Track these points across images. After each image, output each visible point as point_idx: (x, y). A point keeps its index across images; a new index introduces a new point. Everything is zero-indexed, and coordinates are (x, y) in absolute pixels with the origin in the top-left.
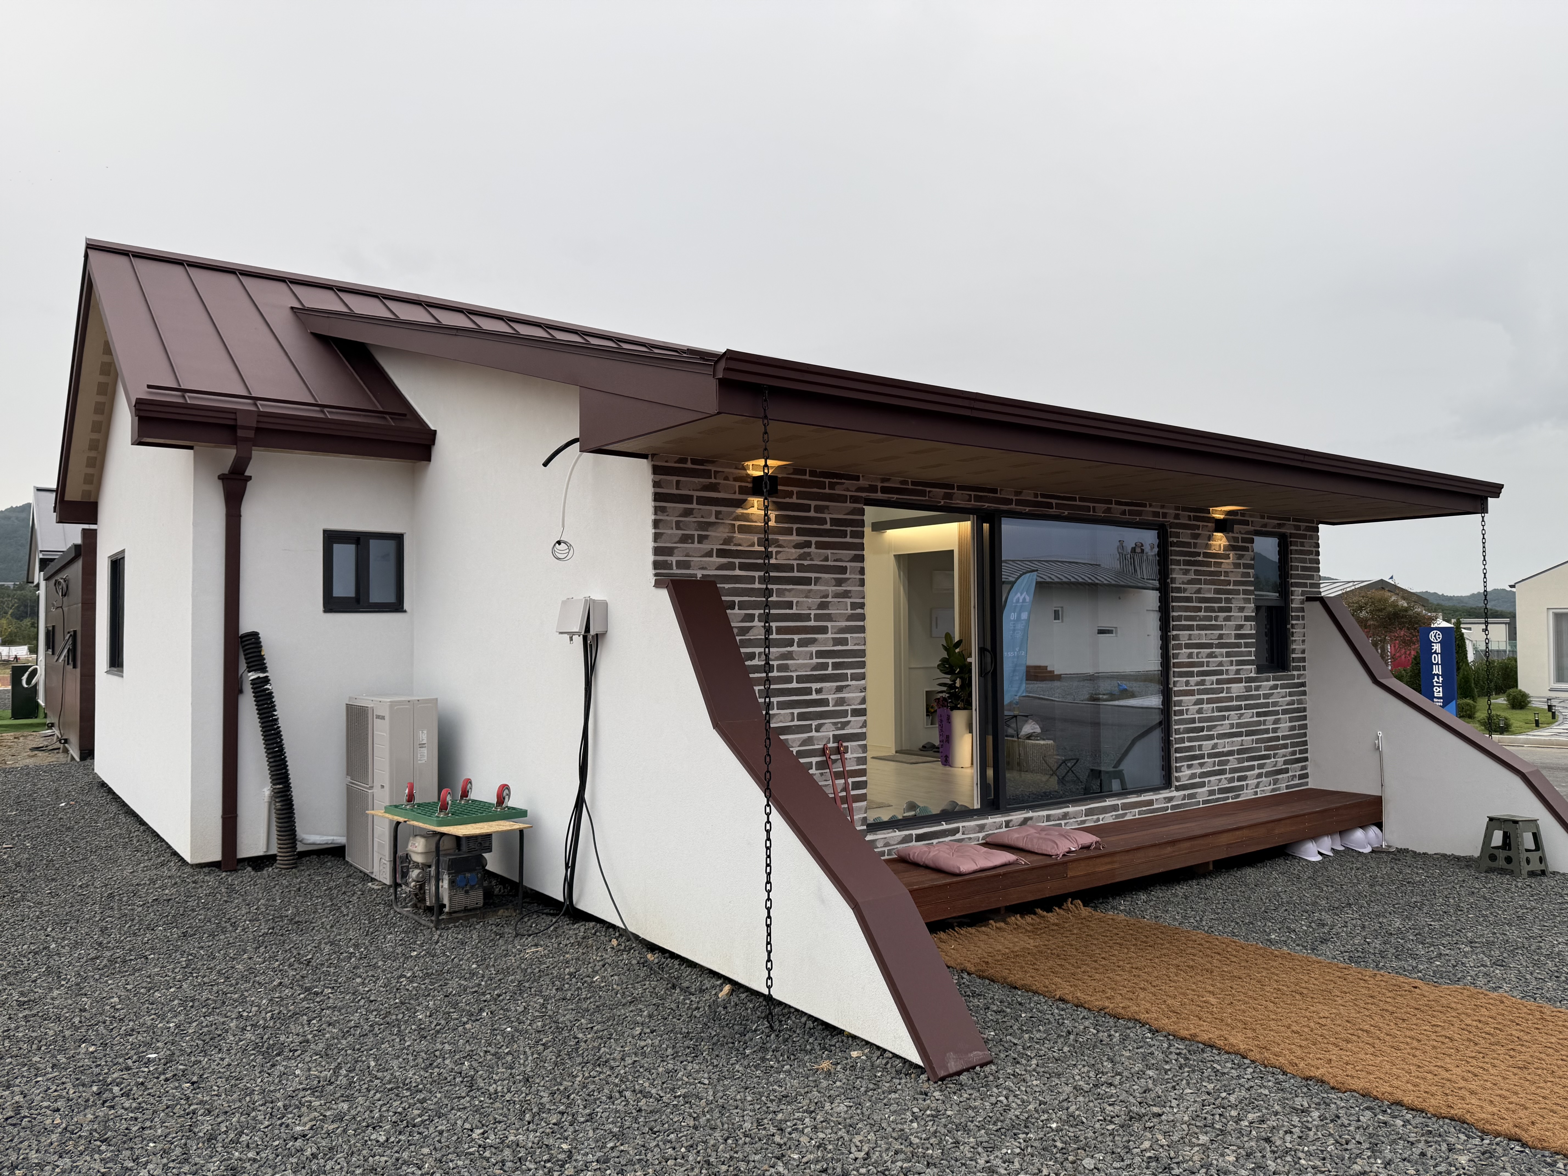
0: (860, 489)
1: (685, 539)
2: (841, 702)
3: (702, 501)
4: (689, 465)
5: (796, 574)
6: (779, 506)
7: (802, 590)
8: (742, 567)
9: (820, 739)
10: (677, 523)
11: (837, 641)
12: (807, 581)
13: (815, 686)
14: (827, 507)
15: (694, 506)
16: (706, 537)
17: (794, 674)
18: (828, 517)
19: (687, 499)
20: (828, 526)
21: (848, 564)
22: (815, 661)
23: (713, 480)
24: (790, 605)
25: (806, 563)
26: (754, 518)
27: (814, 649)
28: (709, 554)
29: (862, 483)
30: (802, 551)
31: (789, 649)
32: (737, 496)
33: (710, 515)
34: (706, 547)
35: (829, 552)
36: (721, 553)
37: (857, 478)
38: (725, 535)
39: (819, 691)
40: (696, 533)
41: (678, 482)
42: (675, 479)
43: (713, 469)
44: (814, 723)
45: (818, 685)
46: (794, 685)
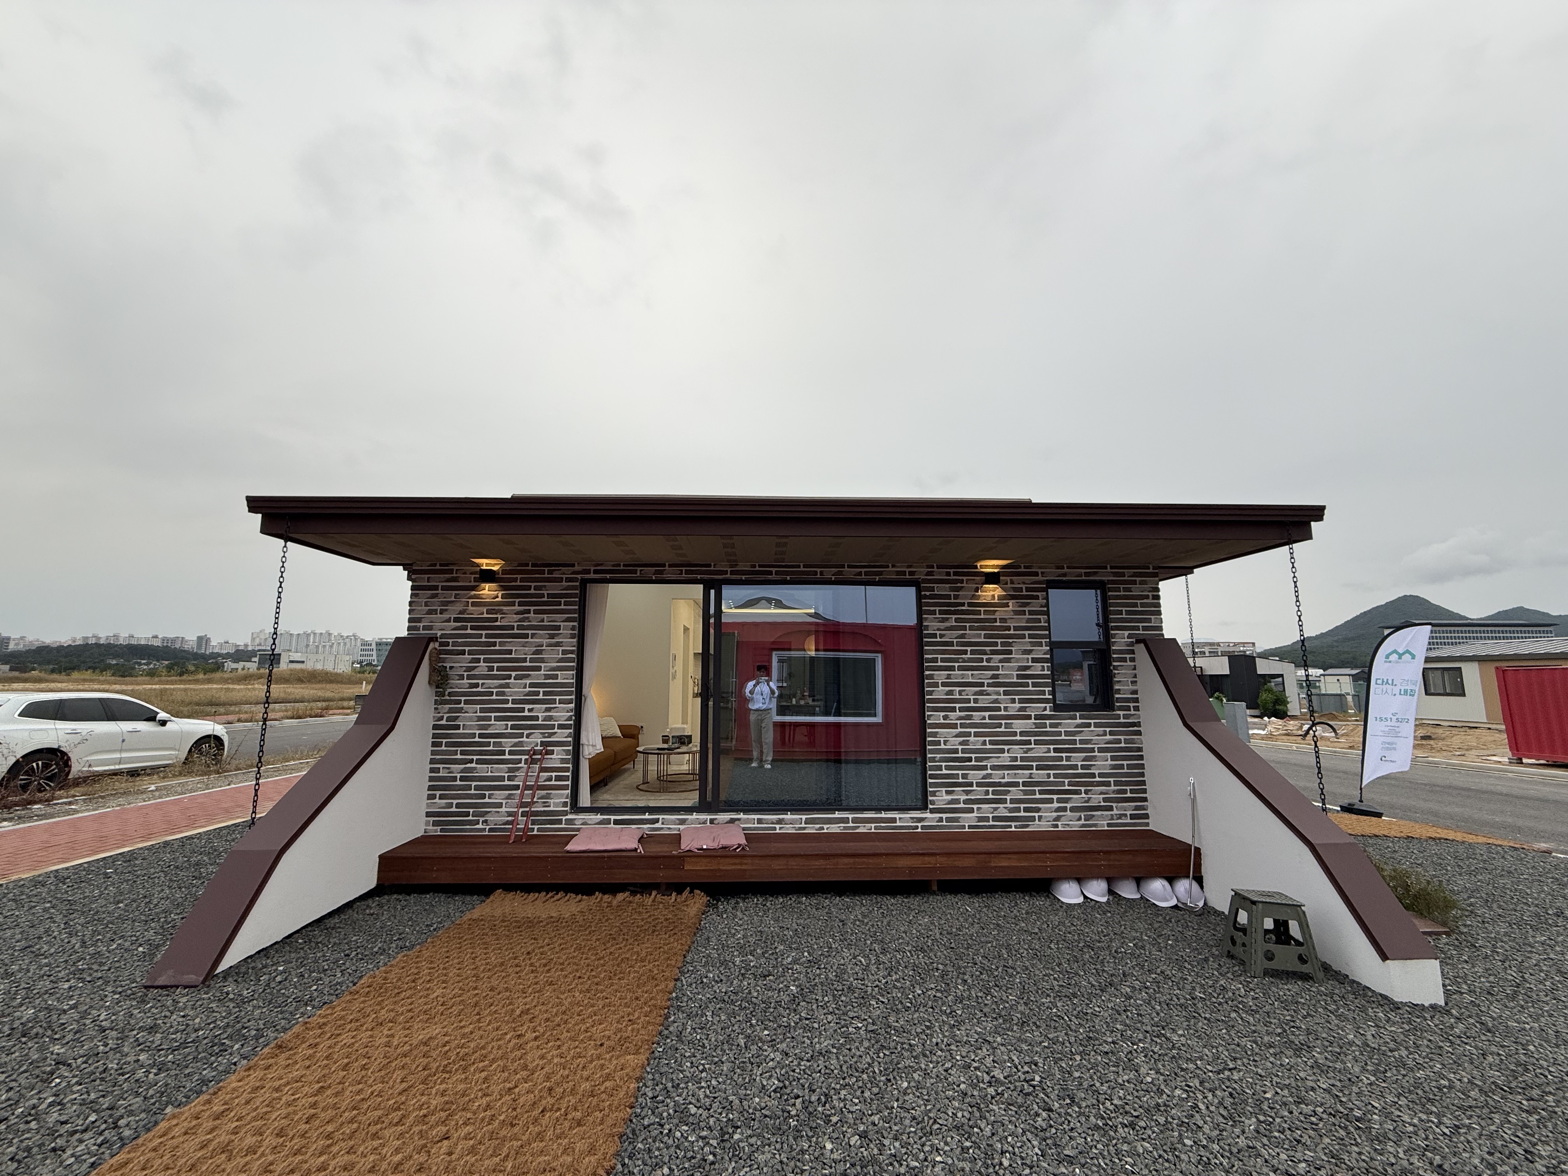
0: (574, 573)
1: (430, 612)
2: (550, 718)
3: (444, 588)
4: (438, 567)
5: (516, 631)
6: (504, 588)
7: (520, 642)
8: (472, 628)
9: (530, 743)
10: (426, 603)
11: (547, 677)
12: (526, 636)
13: (527, 707)
14: (545, 586)
15: (440, 591)
16: (446, 610)
17: (510, 698)
18: (545, 593)
19: (436, 588)
20: (545, 599)
21: (562, 624)
22: (528, 689)
23: (455, 575)
24: (510, 652)
25: (525, 624)
26: (484, 597)
27: (528, 682)
28: (449, 620)
29: (577, 568)
30: (522, 616)
31: (507, 681)
32: (473, 584)
33: (451, 597)
34: (446, 616)
35: (545, 616)
36: (456, 620)
37: (573, 565)
38: (461, 608)
39: (530, 710)
40: (439, 608)
41: (428, 578)
42: (427, 576)
43: (455, 568)
44: (526, 732)
45: (531, 706)
46: (510, 705)
